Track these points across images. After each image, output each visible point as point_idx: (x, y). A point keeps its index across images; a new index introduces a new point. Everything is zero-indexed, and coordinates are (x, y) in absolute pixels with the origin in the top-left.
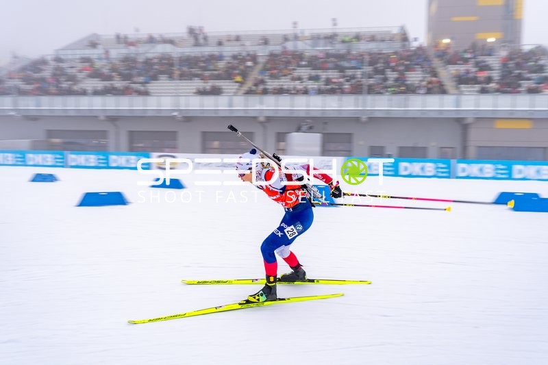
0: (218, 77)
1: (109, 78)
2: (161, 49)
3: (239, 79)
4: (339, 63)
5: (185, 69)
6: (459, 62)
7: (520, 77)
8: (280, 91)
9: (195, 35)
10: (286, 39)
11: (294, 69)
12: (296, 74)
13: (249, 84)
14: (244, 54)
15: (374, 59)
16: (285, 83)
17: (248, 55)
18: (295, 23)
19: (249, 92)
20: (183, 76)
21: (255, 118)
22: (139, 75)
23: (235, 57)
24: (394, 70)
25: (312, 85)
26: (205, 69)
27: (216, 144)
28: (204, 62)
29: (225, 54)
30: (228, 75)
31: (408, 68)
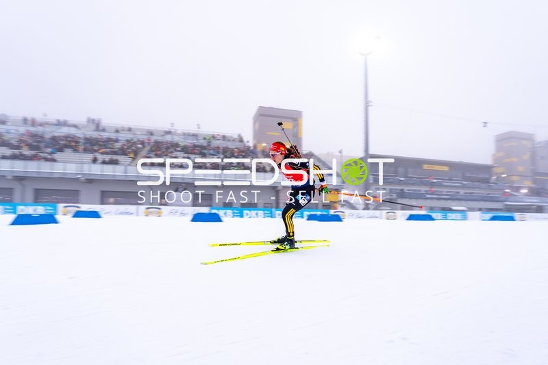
0: (115, 153)
1: (18, 147)
2: (65, 131)
3: (132, 155)
5: (88, 145)
9: (98, 126)
10: (169, 133)
11: (172, 152)
14: (135, 140)
17: (139, 141)
18: (172, 124)
20: (86, 151)
22: (47, 146)
23: (128, 141)
27: (112, 200)
28: (103, 142)
29: (120, 138)
30: (123, 152)
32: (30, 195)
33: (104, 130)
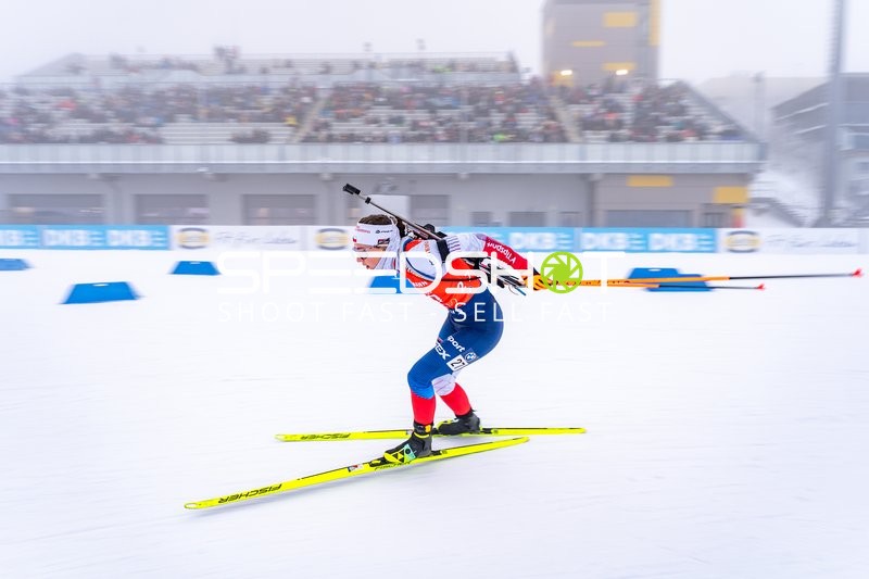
0: (263, 119)
1: (100, 119)
2: (179, 77)
3: (291, 121)
4: (428, 100)
5: (214, 106)
6: (582, 101)
7: (658, 121)
8: (350, 139)
9: (227, 57)
10: (356, 65)
11: (368, 108)
12: (371, 114)
13: (307, 129)
14: (298, 86)
15: (475, 95)
16: (356, 126)
17: (305, 88)
18: (368, 45)
19: (308, 140)
20: (212, 117)
21: (317, 175)
22: (148, 114)
23: (285, 90)
24: (500, 109)
25: (394, 130)
26: (243, 106)
27: (263, 211)
28: (242, 96)
29: (271, 86)
30: (277, 115)
31: (520, 109)
32: (128, 209)
33: (242, 71)
